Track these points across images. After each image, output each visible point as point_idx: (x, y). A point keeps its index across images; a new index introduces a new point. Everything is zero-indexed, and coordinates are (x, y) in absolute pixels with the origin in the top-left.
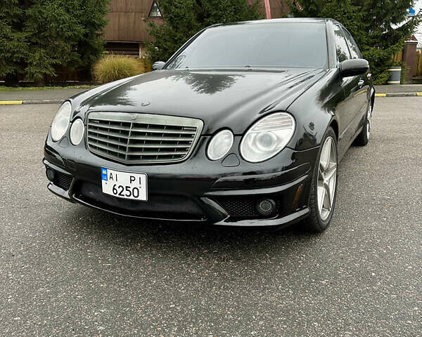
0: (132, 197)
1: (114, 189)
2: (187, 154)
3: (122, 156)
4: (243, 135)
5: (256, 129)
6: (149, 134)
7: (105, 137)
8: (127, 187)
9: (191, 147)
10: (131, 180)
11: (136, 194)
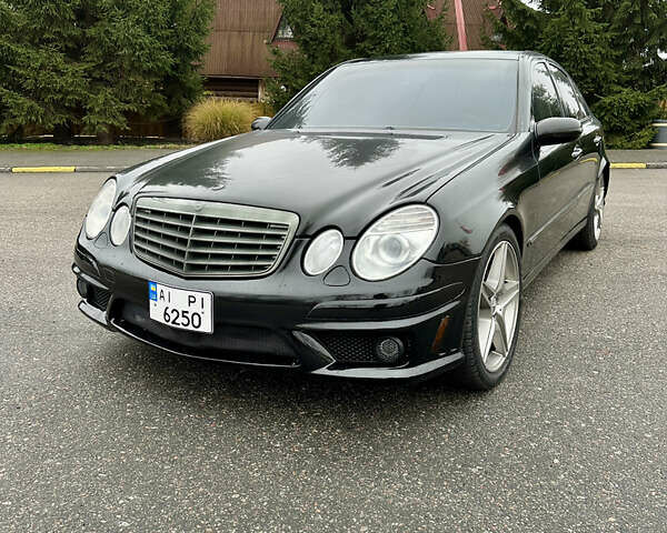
0: (190, 328)
1: (166, 314)
2: (274, 265)
3: (180, 265)
4: (357, 238)
5: (380, 229)
6: (220, 233)
7: (158, 235)
8: (184, 312)
9: (280, 255)
10: (190, 302)
11: (196, 323)
